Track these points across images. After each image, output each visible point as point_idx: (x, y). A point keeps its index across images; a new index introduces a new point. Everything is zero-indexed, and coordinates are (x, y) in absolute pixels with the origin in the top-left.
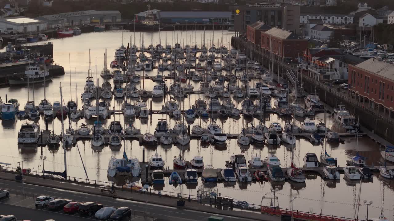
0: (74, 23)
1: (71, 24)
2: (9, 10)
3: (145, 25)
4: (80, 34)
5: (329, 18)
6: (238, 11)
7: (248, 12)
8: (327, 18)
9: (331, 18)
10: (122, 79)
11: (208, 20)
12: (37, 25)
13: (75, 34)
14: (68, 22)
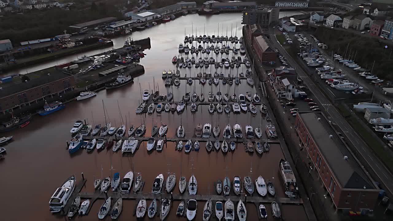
0: (173, 11)
1: (171, 12)
2: (144, 3)
3: (206, 11)
4: (174, 19)
5: (296, 4)
6: (246, 14)
7: (252, 14)
8: (295, 4)
9: (297, 4)
10: (170, 83)
11: (236, 7)
12: (153, 16)
13: (172, 19)
14: (170, 11)
